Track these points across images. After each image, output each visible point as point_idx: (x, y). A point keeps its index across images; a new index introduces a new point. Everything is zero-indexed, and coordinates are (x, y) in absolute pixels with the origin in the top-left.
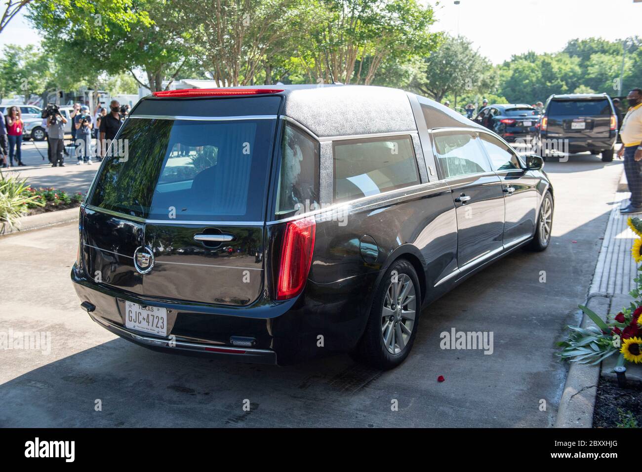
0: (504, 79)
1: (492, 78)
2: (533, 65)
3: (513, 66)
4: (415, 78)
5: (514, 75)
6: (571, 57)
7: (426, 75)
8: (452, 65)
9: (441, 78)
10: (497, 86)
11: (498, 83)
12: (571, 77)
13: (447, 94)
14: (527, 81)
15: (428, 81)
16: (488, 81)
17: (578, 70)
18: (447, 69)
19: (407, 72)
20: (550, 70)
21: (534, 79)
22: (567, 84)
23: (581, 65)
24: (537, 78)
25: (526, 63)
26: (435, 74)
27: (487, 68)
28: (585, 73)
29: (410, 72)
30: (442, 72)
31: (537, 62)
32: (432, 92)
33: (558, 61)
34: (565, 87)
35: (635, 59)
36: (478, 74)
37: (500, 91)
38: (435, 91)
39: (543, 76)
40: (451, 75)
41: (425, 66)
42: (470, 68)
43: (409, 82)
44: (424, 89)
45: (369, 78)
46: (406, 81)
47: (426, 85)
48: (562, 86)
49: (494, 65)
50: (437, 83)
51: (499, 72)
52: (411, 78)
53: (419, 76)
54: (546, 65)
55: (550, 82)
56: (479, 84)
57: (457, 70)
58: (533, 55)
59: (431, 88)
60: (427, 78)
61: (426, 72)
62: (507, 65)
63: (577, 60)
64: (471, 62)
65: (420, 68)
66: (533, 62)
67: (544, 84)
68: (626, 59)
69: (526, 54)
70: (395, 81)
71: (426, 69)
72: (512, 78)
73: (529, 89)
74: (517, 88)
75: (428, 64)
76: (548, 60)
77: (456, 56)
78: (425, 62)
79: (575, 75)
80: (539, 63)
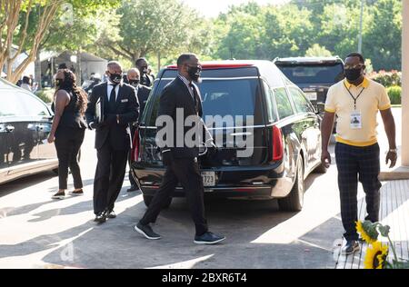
0: (219, 36)
1: (205, 35)
2: (254, 19)
3: (231, 19)
4: (104, 34)
5: (232, 31)
6: (300, 9)
7: (119, 30)
8: (152, 18)
9: (138, 34)
10: (210, 46)
11: (212, 41)
12: (302, 35)
13: (148, 55)
14: (248, 39)
15: (122, 39)
16: (199, 39)
17: (310, 25)
18: (147, 23)
19: (92, 26)
20: (275, 25)
21: (257, 36)
22: (297, 43)
23: (312, 20)
24: (261, 35)
25: (247, 16)
26: (130, 29)
27: (197, 22)
28: (318, 29)
29: (97, 27)
30: (139, 27)
31: (259, 15)
32: (128, 52)
33: (284, 14)
34: (295, 47)
35: (376, 14)
36: (186, 30)
37: (215, 51)
38: (132, 51)
39: (268, 33)
40: (151, 30)
41: (117, 19)
42: (176, 22)
43: (96, 40)
44: (118, 48)
45: (39, 35)
46: (93, 38)
47: (119, 43)
48: (291, 45)
49: (207, 19)
50: (134, 41)
51: (214, 27)
52: (99, 35)
53: (109, 32)
54: (270, 18)
55: (278, 41)
56: (189, 42)
57: (160, 24)
58: (256, 6)
59: (126, 47)
60: (121, 34)
61: (119, 26)
62: (223, 17)
63: (307, 13)
64: (177, 14)
65: (110, 21)
66: (255, 15)
67: (270, 42)
68: (365, 13)
69: (246, 4)
70: (77, 38)
71: (118, 23)
72: (230, 35)
73: (251, 49)
74: (237, 47)
75: (121, 16)
76: (273, 12)
77: (157, 6)
78: (117, 13)
79: (306, 32)
80: (262, 16)
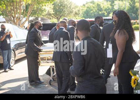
0: (83, 11)
1: (79, 11)
2: (94, 5)
3: (86, 6)
5: (87, 9)
6: (107, 2)
8: (63, 6)
9: (59, 11)
10: (80, 14)
11: (81, 12)
12: (108, 10)
13: (62, 17)
14: (92, 12)
15: (54, 13)
16: (77, 12)
17: (110, 7)
18: (61, 7)
19: (45, 9)
20: (100, 7)
21: (95, 11)
22: (107, 12)
23: (111, 5)
24: (96, 10)
25: (91, 5)
26: (56, 10)
27: (76, 7)
28: (113, 8)
30: (59, 9)
31: (95, 4)
32: (56, 16)
33: (102, 4)
34: (106, 14)
35: (130, 3)
36: (73, 9)
37: (82, 16)
38: (57, 16)
39: (98, 9)
40: (63, 10)
41: (52, 7)
42: (70, 7)
43: (46, 13)
44: (53, 16)
47: (53, 14)
48: (105, 13)
49: (79, 6)
50: (58, 13)
51: (81, 8)
52: (47, 12)
53: (50, 11)
54: (98, 5)
55: (101, 11)
56: (74, 13)
57: (65, 8)
58: (94, 2)
59: (55, 15)
60: (54, 11)
61: (53, 9)
62: (84, 5)
63: (109, 3)
64: (70, 5)
65: (50, 7)
66: (94, 4)
67: (98, 12)
68: (127, 3)
69: (91, 1)
70: (41, 13)
71: (52, 8)
72: (86, 10)
73: (93, 15)
74: (89, 14)
75: (54, 6)
76: (99, 3)
77: (65, 3)
78: (52, 5)
79: (109, 9)
